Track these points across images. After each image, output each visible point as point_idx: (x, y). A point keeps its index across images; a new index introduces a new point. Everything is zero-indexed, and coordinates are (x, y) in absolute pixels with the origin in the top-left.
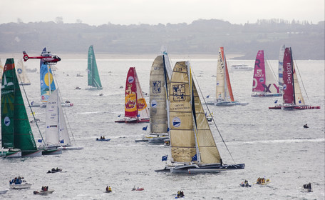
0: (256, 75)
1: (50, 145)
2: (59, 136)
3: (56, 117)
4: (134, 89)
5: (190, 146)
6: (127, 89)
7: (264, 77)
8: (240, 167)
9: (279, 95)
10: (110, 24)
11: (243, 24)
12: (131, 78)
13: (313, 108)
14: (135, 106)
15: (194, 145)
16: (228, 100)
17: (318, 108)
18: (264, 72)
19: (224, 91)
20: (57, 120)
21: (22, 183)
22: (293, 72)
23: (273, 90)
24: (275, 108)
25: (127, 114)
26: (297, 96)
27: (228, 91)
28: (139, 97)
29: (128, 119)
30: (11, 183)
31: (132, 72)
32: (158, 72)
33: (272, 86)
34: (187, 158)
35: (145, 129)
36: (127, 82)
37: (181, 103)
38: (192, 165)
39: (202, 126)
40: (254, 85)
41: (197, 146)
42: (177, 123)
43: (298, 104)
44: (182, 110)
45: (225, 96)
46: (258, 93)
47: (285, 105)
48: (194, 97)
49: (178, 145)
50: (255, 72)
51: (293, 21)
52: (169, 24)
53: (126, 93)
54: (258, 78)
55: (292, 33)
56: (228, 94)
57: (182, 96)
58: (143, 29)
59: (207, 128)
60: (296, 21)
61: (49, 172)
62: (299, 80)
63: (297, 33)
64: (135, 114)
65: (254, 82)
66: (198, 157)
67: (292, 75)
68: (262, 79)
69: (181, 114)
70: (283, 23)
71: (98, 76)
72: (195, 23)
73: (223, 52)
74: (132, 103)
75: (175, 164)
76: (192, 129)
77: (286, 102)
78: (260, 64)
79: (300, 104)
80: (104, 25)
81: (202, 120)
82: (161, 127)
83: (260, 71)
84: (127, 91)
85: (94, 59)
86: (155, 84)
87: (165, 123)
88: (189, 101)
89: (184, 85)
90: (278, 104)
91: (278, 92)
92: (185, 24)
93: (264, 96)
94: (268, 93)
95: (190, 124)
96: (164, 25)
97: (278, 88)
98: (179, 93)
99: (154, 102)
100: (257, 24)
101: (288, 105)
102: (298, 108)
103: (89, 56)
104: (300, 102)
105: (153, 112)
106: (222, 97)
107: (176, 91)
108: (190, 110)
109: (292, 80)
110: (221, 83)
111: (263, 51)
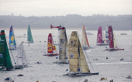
0: (98, 37)
1: (19, 65)
2: (23, 62)
3: (22, 54)
4: (51, 42)
5: (77, 65)
6: (48, 42)
7: (102, 37)
8: (97, 74)
9: (108, 45)
10: (33, 16)
11: (87, 16)
12: (50, 38)
13: (121, 50)
14: (52, 49)
15: (78, 65)
17: (123, 49)
18: (101, 35)
19: (85, 43)
20: (22, 55)
21: (10, 80)
22: (113, 35)
23: (105, 43)
24: (106, 50)
25: (49, 52)
26: (115, 45)
27: (87, 43)
28: (53, 45)
29: (49, 54)
30: (5, 80)
31: (50, 35)
32: (63, 35)
33: (105, 41)
34: (76, 70)
35: (57, 58)
36: (48, 39)
37: (74, 48)
38: (78, 73)
39: (82, 57)
40: (97, 40)
41: (80, 65)
42: (72, 56)
43: (115, 48)
44: (74, 51)
45: (86, 45)
46: (99, 44)
47: (110, 49)
48: (79, 46)
49: (72, 65)
50: (98, 35)
51: (107, 15)
52: (56, 16)
53: (48, 44)
54: (99, 38)
55: (106, 20)
57: (74, 45)
58: (46, 18)
59: (84, 58)
60: (108, 15)
61: (18, 76)
62: (115, 39)
63: (108, 20)
64: (52, 52)
65: (97, 39)
66: (80, 70)
67: (112, 37)
68: (101, 38)
69: (74, 52)
70: (103, 16)
71: (32, 37)
72: (67, 16)
73: (84, 27)
74: (50, 48)
75: (71, 72)
76: (78, 58)
77: (110, 48)
78: (100, 32)
79: (116, 48)
80: (30, 17)
81: (82, 55)
82: (63, 57)
83: (100, 35)
84: (48, 43)
85: (30, 31)
86: (61, 40)
87: (65, 56)
88: (77, 47)
89: (75, 41)
90: (107, 48)
91: (107, 43)
92: (63, 16)
93: (102, 45)
94: (103, 44)
95: (77, 56)
96: (54, 17)
97: (107, 42)
98: (73, 44)
99: (61, 47)
100: (92, 16)
101: (111, 49)
102: (115, 50)
103: (28, 29)
104: (116, 47)
105: (61, 51)
106: (85, 45)
107: (72, 43)
108: (77, 51)
109: (113, 39)
110: (84, 40)
111: (101, 27)
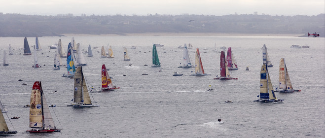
14: (106, 82)
16: (201, 73)
18: (231, 58)
19: (199, 69)
24: (217, 79)
25: (103, 86)
27: (201, 69)
29: (103, 89)
32: (78, 74)
43: (227, 77)
56: (201, 71)
77: (222, 76)
84: (102, 76)
86: (77, 80)
87: (81, 98)
102: (228, 79)
105: (76, 93)
106: (199, 72)
110: (198, 65)
